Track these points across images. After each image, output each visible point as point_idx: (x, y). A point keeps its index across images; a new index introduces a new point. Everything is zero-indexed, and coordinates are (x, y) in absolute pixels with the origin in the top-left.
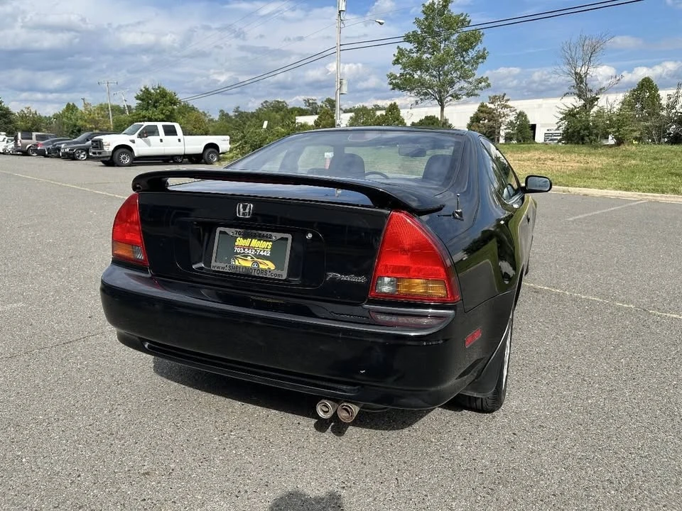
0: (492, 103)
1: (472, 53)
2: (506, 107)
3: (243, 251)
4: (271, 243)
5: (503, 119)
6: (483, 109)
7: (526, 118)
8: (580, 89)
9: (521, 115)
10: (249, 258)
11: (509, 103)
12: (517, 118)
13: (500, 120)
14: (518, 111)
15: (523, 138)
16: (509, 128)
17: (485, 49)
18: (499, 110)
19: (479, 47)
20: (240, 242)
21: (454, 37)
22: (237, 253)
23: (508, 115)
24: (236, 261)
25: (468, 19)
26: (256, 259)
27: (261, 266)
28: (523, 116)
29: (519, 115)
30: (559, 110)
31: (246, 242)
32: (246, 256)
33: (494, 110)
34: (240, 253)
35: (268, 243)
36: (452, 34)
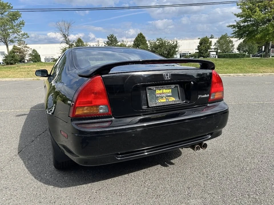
0: (19, 45)
1: (17, 22)
2: (26, 47)
3: (160, 96)
4: (171, 90)
5: (27, 52)
6: (15, 48)
7: (37, 52)
8: (66, 41)
9: (34, 51)
10: (164, 98)
11: (28, 46)
12: (33, 52)
13: (25, 53)
14: (33, 49)
15: (37, 60)
16: (30, 56)
17: (23, 21)
18: (23, 49)
19: (20, 20)
20: (158, 92)
21: (6, 13)
22: (158, 97)
23: (28, 51)
24: (159, 100)
25: (11, 6)
26: (167, 98)
27: (170, 100)
28: (35, 51)
29: (33, 51)
30: (60, 49)
31: (161, 91)
32: (163, 97)
33: (21, 48)
34: (159, 97)
35: (170, 90)
36: (5, 11)
